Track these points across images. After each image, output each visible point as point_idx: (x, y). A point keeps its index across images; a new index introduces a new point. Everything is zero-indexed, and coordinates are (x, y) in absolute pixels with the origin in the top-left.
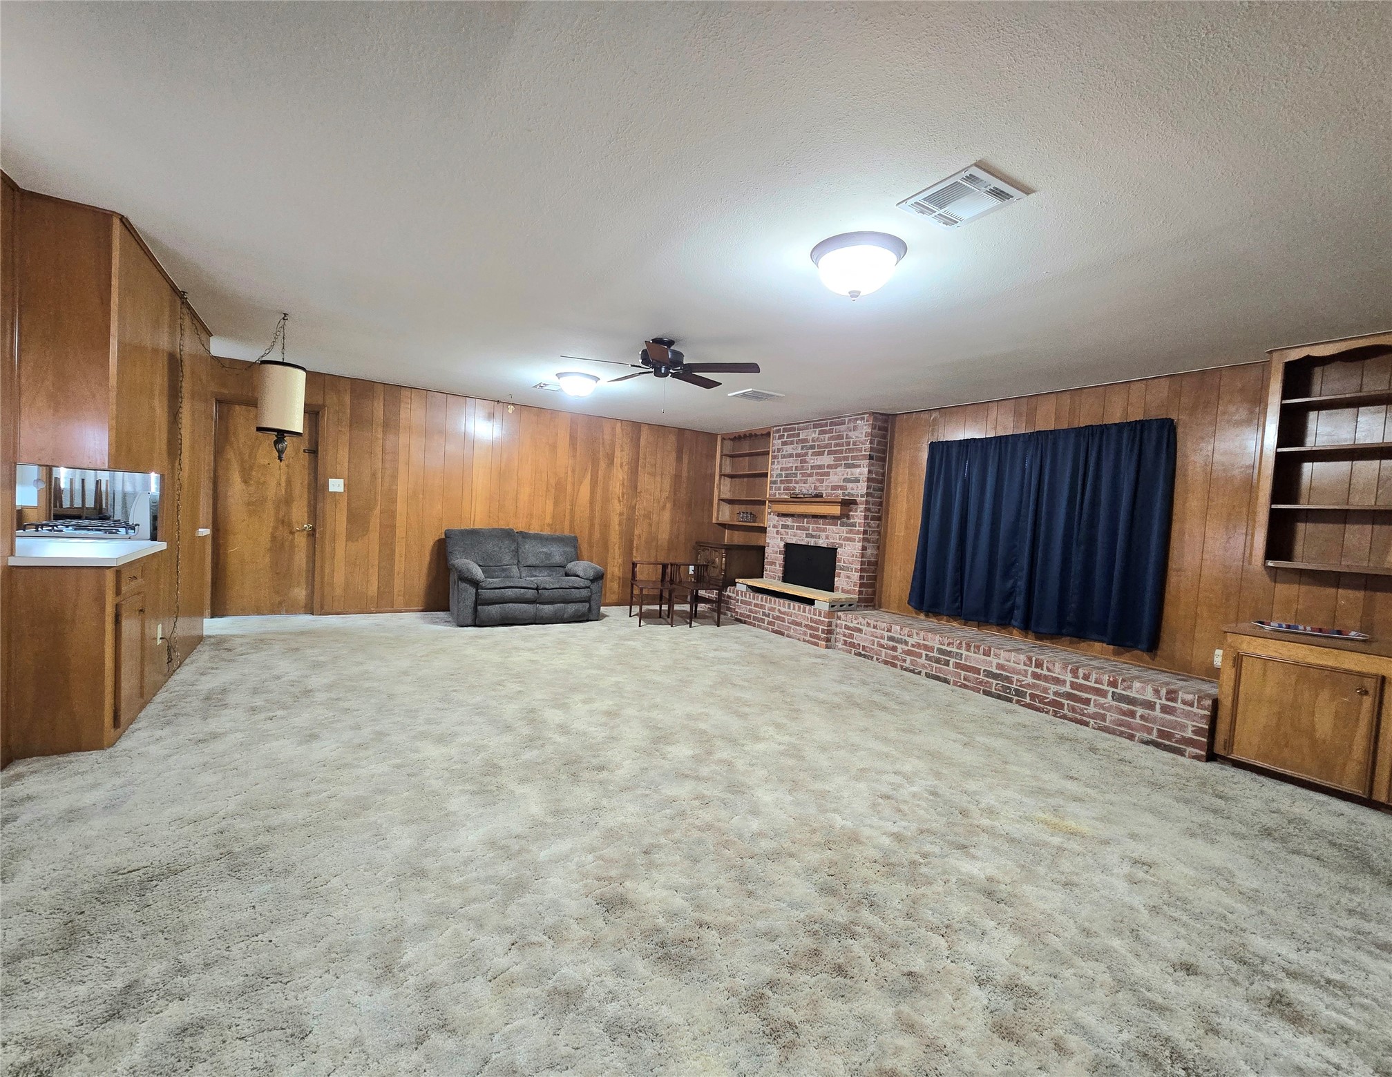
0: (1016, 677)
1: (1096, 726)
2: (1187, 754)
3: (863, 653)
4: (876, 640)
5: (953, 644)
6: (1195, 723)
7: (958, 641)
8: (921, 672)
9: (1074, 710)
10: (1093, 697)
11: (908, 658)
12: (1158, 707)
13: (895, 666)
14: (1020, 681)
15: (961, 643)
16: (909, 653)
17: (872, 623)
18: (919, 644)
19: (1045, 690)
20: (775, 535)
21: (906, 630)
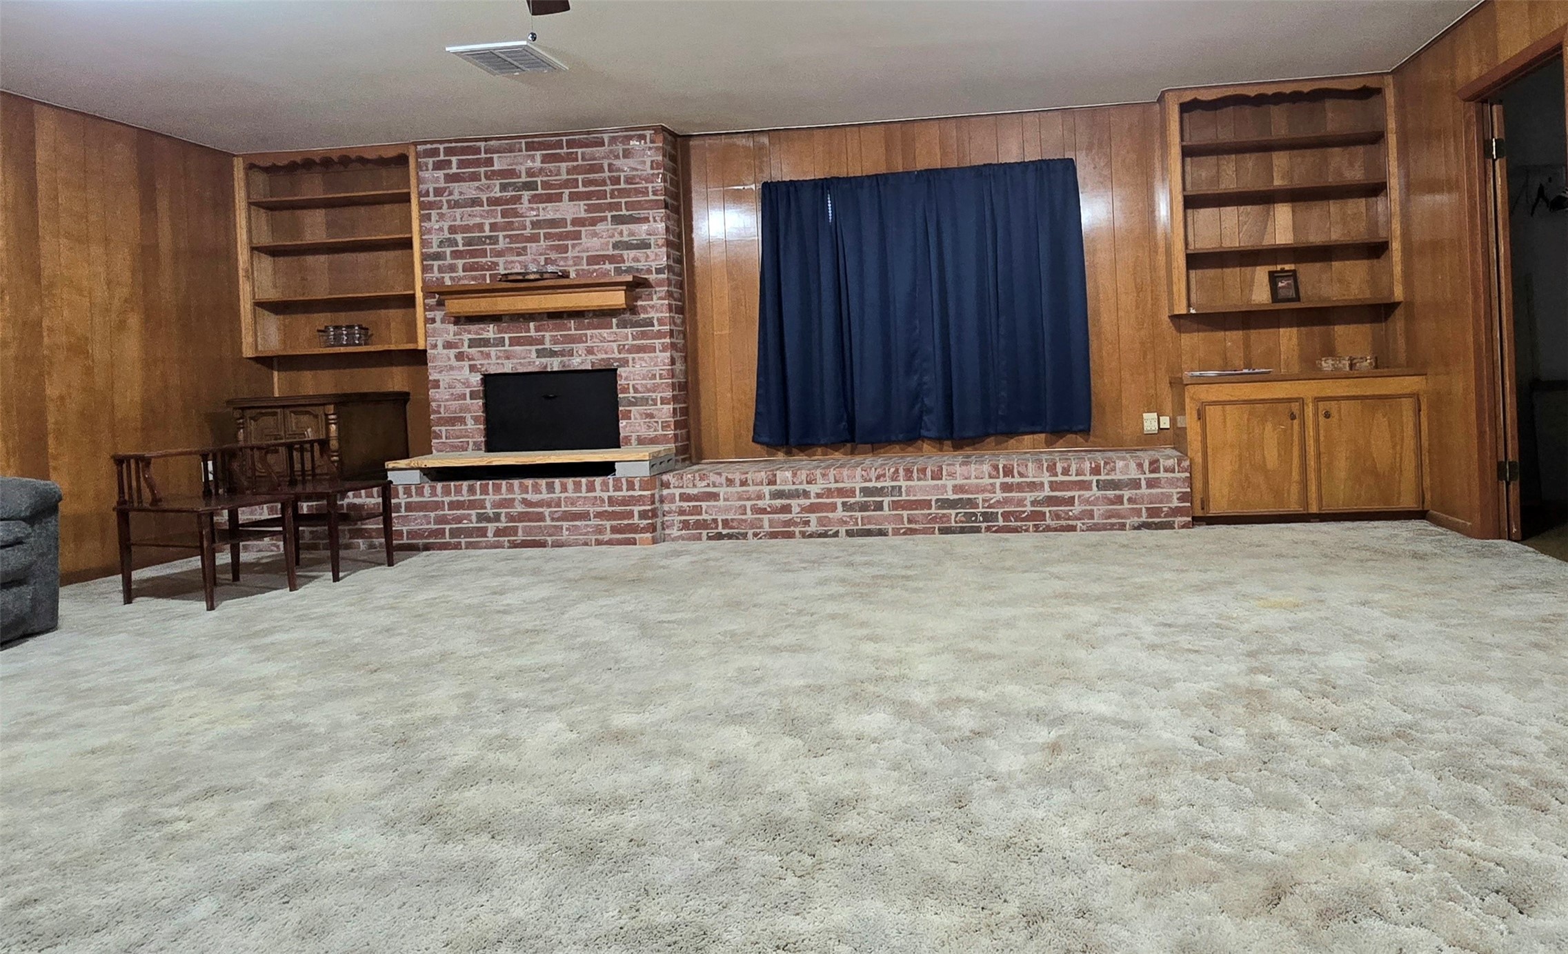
0: (980, 497)
1: (1084, 527)
2: (1176, 526)
3: (725, 532)
4: (749, 504)
5: (884, 475)
6: (1179, 490)
7: (892, 470)
8: (838, 532)
9: (1057, 516)
10: (1076, 494)
11: (813, 517)
12: (1143, 483)
13: (790, 535)
14: (987, 501)
15: (897, 470)
16: (812, 509)
17: (737, 477)
18: (829, 490)
19: (1021, 502)
20: (454, 362)
21: (803, 475)
